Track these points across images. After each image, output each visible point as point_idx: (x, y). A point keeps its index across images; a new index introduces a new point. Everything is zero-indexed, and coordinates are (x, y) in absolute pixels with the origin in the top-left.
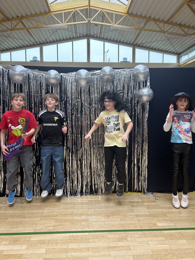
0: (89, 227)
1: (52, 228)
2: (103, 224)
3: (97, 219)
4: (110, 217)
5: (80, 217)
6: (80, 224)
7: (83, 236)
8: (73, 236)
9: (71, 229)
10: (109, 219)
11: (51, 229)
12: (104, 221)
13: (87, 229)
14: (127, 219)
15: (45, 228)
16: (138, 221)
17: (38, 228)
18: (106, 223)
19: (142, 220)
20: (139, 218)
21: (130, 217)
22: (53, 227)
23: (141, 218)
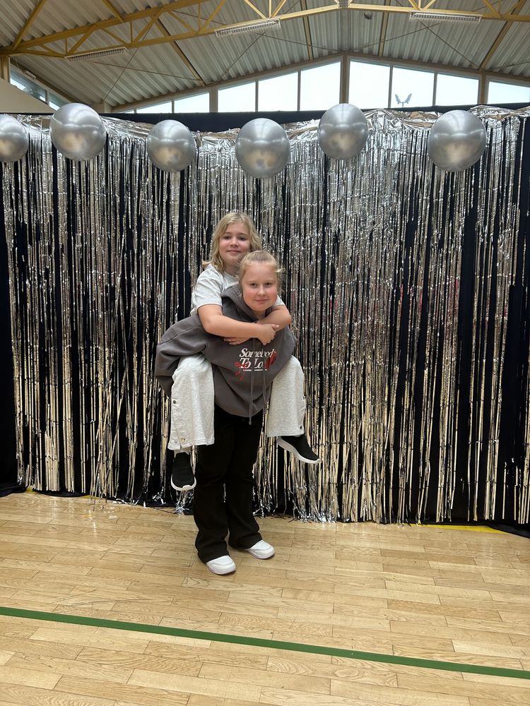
0: (221, 621)
1: (108, 607)
2: (271, 616)
3: (256, 598)
4: (300, 595)
5: (208, 582)
6: (199, 605)
7: (191, 648)
8: (159, 645)
9: (165, 619)
10: (295, 601)
11: (105, 611)
12: (277, 608)
13: (212, 628)
14: (355, 612)
15: (90, 606)
16: (391, 621)
17: (70, 602)
18: (281, 615)
19: (407, 621)
20: (398, 612)
21: (370, 603)
22: (112, 604)
23: (403, 613)
